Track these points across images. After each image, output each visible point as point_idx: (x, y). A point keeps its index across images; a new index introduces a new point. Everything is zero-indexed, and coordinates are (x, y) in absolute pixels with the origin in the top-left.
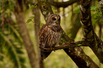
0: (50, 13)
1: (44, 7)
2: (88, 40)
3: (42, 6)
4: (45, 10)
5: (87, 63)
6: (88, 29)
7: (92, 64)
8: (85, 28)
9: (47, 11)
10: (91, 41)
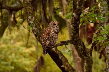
0: (34, 17)
1: (30, 13)
2: (74, 39)
3: (28, 12)
4: (30, 15)
5: (60, 56)
6: (76, 31)
7: (63, 57)
8: (74, 31)
9: (32, 16)
10: (76, 40)
